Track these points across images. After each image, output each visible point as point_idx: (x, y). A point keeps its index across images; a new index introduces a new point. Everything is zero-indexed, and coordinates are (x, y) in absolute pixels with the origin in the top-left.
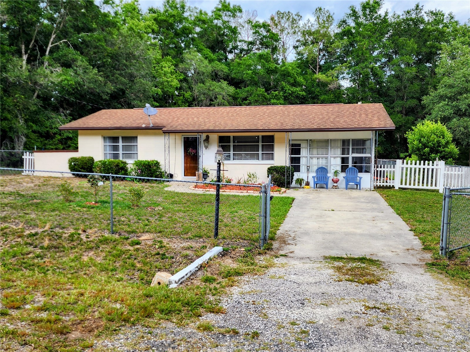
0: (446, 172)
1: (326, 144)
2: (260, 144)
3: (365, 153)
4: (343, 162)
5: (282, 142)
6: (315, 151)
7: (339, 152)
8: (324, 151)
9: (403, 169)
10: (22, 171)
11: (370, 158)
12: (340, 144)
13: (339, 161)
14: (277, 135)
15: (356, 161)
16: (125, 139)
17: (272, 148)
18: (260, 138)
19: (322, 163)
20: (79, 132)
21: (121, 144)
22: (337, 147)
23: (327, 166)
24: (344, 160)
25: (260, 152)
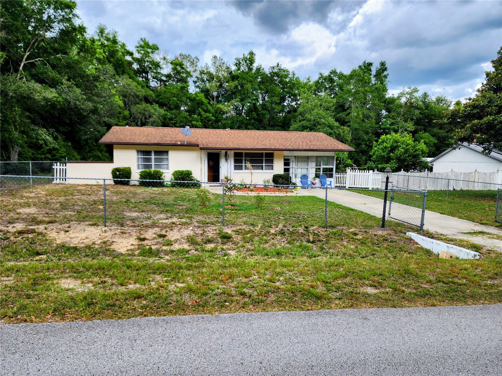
0: (373, 177)
1: (307, 159)
2: (264, 159)
3: (330, 165)
4: (316, 171)
5: (279, 157)
6: (300, 164)
7: (314, 164)
8: (306, 164)
9: (350, 175)
10: (53, 179)
11: (332, 169)
12: (314, 159)
13: (314, 170)
14: (276, 153)
15: (325, 170)
16: (157, 153)
17: (272, 161)
18: (264, 154)
19: (304, 172)
20: (114, 146)
21: (153, 157)
22: (313, 162)
23: (307, 174)
24: (318, 170)
25: (264, 164)
